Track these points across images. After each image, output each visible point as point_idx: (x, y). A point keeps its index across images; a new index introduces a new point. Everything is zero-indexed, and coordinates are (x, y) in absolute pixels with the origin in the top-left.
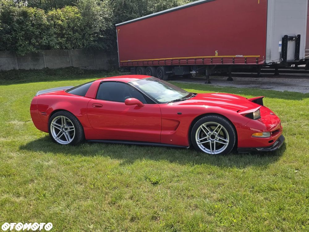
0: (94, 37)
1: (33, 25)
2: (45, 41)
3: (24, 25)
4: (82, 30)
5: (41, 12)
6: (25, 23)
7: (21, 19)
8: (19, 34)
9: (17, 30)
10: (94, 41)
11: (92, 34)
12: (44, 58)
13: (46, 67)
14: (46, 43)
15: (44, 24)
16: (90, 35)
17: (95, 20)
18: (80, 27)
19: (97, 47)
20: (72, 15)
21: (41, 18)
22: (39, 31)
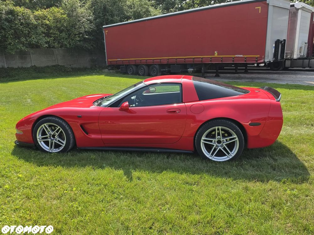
0: (79, 37)
1: (22, 24)
2: (34, 40)
3: (13, 24)
4: (68, 30)
5: (28, 11)
6: (14, 22)
7: (9, 17)
8: (9, 32)
9: (6, 28)
10: (80, 41)
11: (77, 35)
12: (31, 56)
13: (33, 65)
14: (35, 41)
15: (33, 23)
16: (76, 35)
17: (79, 21)
18: (66, 27)
19: (83, 47)
20: (59, 15)
21: (29, 18)
22: (28, 30)
